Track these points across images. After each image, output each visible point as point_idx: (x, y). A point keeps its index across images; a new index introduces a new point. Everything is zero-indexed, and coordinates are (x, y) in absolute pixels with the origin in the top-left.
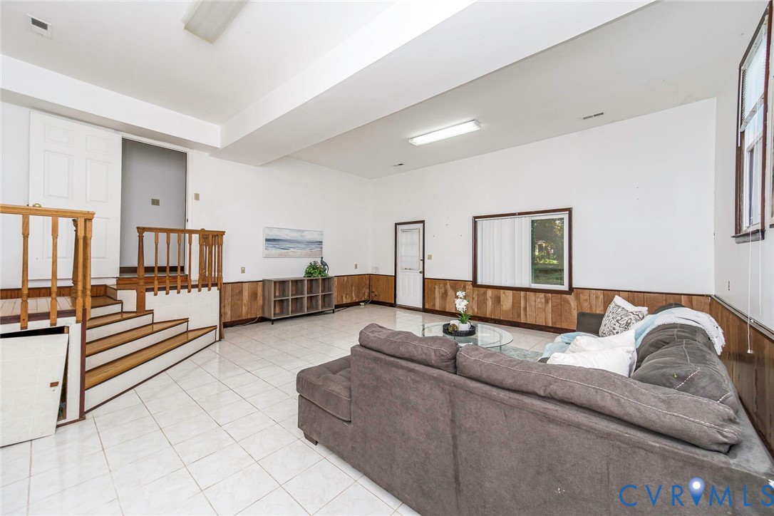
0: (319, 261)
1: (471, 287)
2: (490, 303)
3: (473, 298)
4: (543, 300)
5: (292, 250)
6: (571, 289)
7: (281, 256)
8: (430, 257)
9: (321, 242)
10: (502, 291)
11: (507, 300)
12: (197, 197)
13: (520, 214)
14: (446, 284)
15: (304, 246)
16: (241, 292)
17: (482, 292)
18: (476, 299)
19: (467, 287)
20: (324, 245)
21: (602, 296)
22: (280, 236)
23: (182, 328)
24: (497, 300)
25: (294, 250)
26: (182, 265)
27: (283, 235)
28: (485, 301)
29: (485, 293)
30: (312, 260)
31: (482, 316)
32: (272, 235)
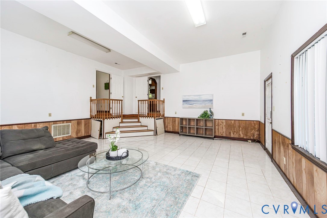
0: (209, 110)
1: (291, 147)
5: (195, 105)
7: (189, 108)
9: (212, 100)
12: (163, 88)
15: (201, 103)
16: (175, 121)
19: (289, 147)
20: (214, 102)
22: (189, 99)
23: (146, 128)
25: (196, 105)
26: (159, 110)
27: (190, 98)
30: (205, 110)
32: (185, 99)
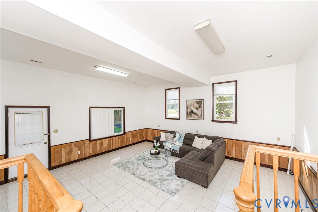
1: (88, 142)
2: (98, 147)
3: (90, 147)
4: (118, 139)
6: (125, 133)
8: (56, 131)
10: (104, 140)
11: (106, 142)
13: (110, 107)
14: (71, 145)
17: (94, 143)
18: (91, 147)
19: (86, 143)
21: (131, 133)
24: (102, 144)
28: (96, 147)
29: (96, 143)
31: (95, 154)
